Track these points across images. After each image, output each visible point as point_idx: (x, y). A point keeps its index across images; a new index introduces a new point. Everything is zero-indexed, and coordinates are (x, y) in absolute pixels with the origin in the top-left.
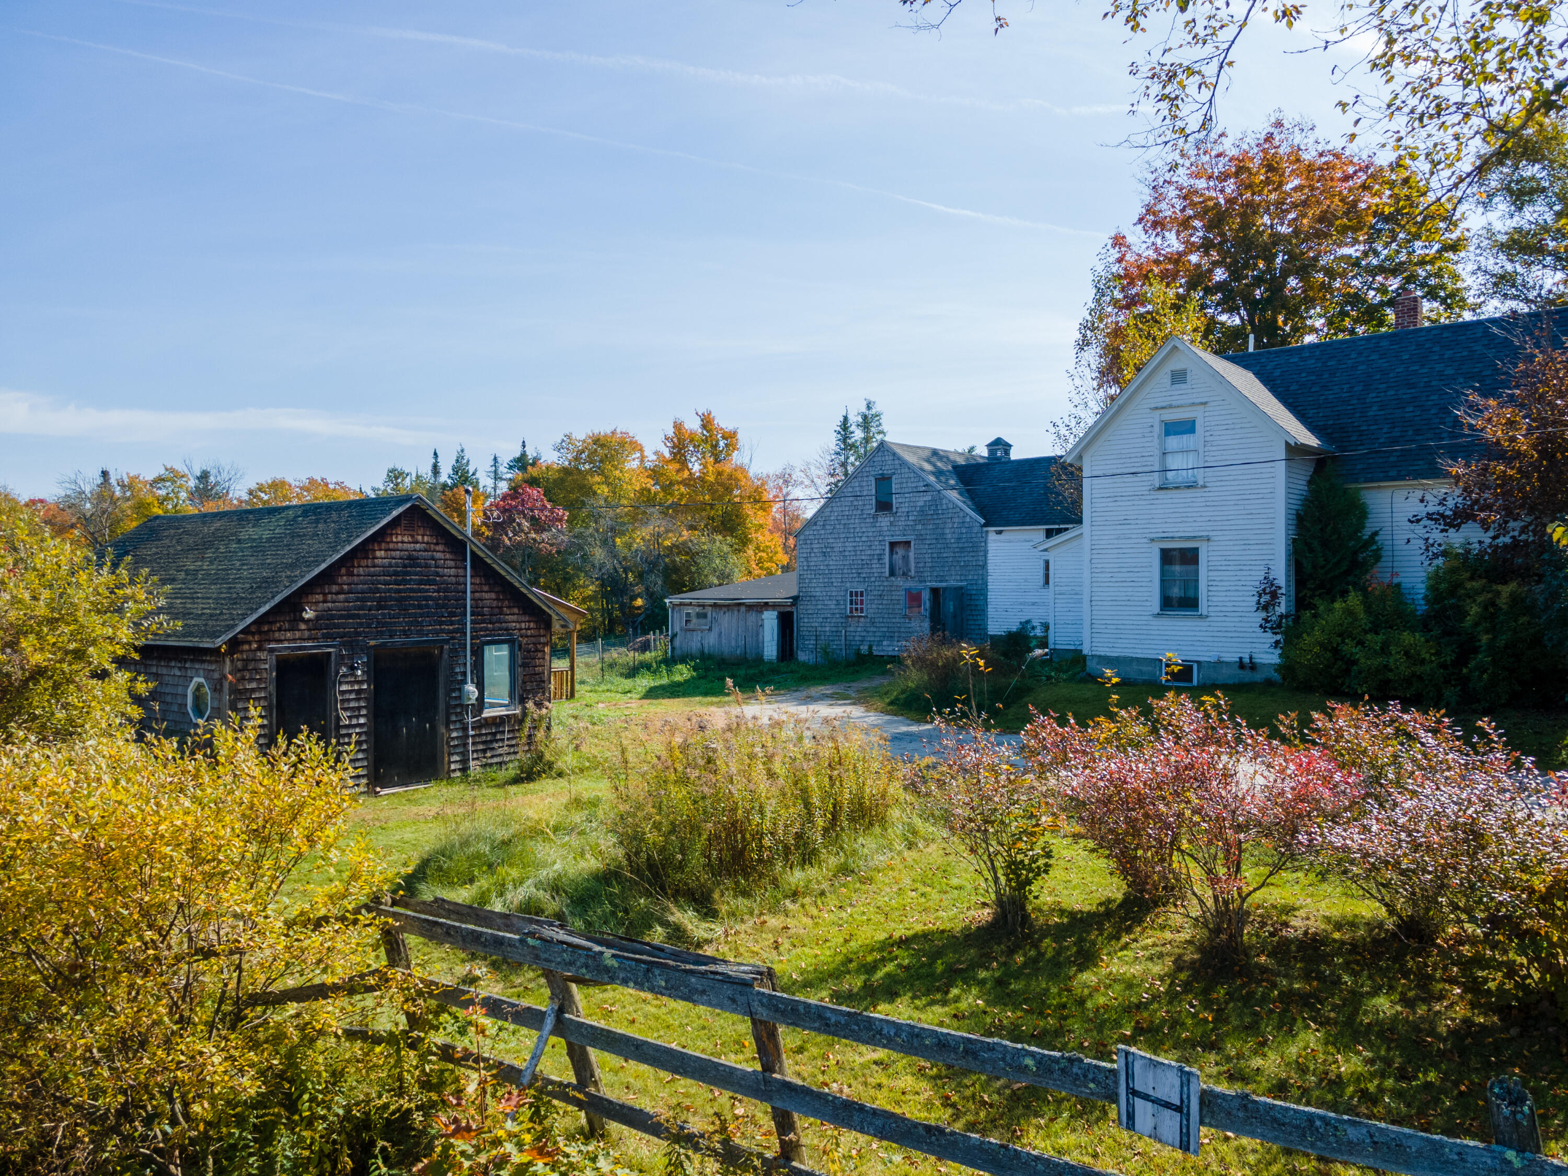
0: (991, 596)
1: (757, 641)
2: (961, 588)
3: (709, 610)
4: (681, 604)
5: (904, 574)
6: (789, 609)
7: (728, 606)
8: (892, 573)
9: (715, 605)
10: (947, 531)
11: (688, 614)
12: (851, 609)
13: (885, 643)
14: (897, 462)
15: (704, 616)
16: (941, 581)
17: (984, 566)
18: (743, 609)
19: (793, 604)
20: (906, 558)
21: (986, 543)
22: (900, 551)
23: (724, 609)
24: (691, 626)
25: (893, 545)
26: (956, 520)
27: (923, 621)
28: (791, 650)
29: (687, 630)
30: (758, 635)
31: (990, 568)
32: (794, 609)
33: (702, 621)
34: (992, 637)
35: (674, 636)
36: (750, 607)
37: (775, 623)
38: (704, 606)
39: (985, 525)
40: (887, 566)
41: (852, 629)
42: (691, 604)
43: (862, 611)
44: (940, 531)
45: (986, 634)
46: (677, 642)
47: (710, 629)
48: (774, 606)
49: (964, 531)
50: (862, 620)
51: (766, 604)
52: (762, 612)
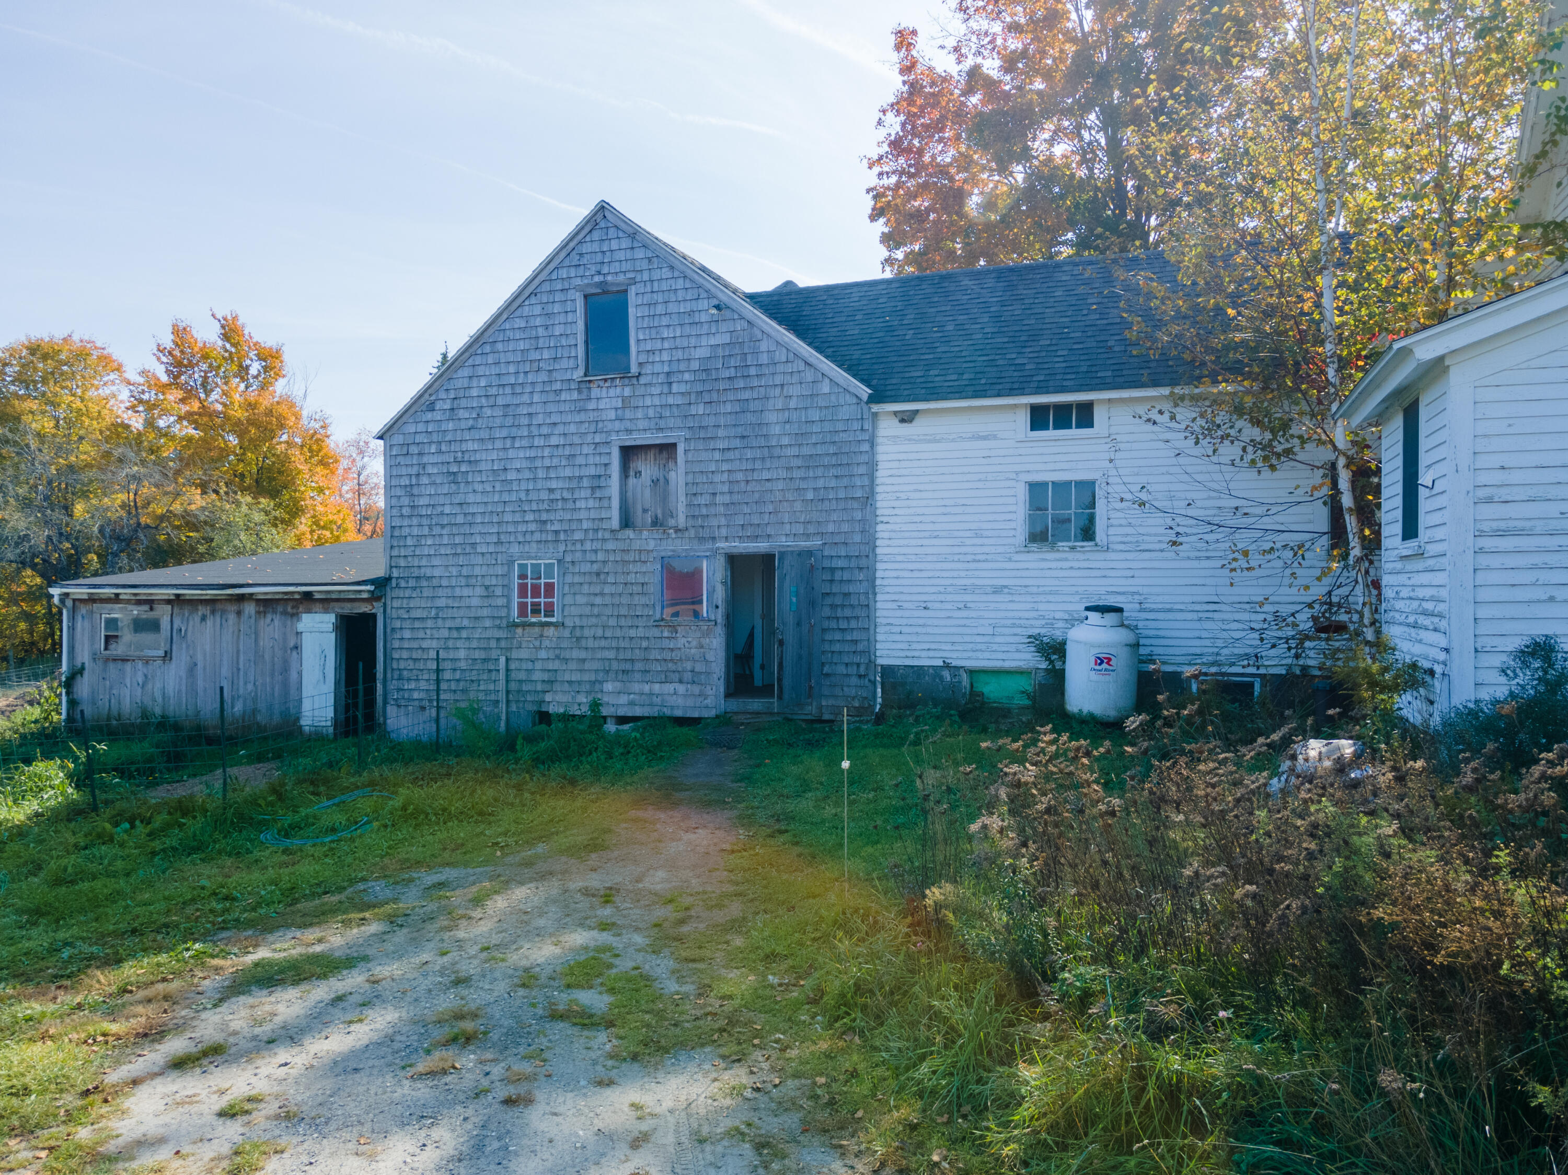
0: (884, 571)
1: (285, 684)
2: (810, 553)
3: (163, 613)
4: (92, 600)
5: (656, 523)
6: (365, 608)
7: (211, 602)
8: (626, 522)
9: (178, 601)
10: (772, 417)
11: (112, 623)
12: (522, 607)
13: (609, 687)
14: (640, 254)
15: (150, 626)
16: (756, 538)
17: (868, 499)
18: (250, 608)
19: (374, 598)
20: (660, 485)
21: (872, 443)
22: (647, 468)
23: (202, 610)
24: (118, 649)
25: (628, 452)
26: (795, 391)
27: (708, 634)
28: (370, 702)
29: (107, 660)
30: (285, 669)
31: (883, 503)
32: (377, 608)
33: (147, 638)
34: (888, 671)
35: (76, 673)
36: (267, 604)
37: (330, 641)
38: (150, 603)
39: (873, 399)
40: (615, 503)
41: (524, 654)
42: (116, 599)
43: (549, 612)
44: (750, 418)
45: (871, 663)
46: (83, 688)
47: (167, 656)
48: (326, 602)
49: (815, 415)
50: (551, 631)
51: (308, 596)
52: (295, 616)
